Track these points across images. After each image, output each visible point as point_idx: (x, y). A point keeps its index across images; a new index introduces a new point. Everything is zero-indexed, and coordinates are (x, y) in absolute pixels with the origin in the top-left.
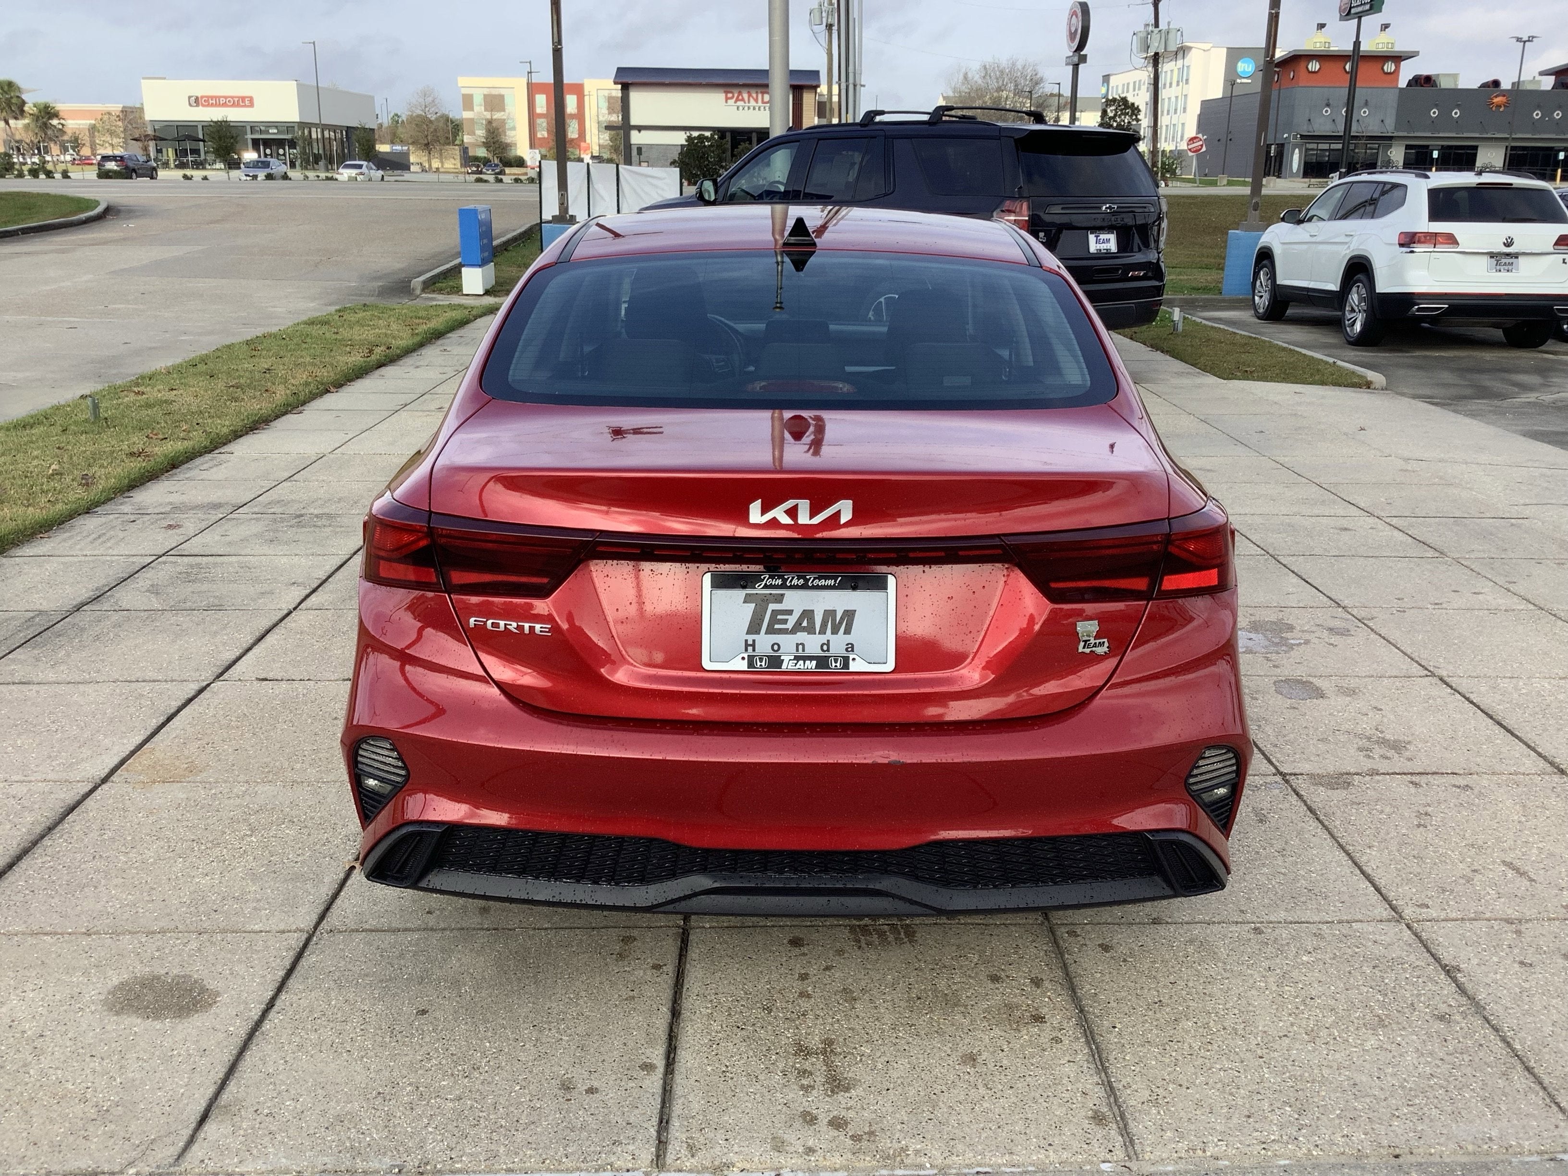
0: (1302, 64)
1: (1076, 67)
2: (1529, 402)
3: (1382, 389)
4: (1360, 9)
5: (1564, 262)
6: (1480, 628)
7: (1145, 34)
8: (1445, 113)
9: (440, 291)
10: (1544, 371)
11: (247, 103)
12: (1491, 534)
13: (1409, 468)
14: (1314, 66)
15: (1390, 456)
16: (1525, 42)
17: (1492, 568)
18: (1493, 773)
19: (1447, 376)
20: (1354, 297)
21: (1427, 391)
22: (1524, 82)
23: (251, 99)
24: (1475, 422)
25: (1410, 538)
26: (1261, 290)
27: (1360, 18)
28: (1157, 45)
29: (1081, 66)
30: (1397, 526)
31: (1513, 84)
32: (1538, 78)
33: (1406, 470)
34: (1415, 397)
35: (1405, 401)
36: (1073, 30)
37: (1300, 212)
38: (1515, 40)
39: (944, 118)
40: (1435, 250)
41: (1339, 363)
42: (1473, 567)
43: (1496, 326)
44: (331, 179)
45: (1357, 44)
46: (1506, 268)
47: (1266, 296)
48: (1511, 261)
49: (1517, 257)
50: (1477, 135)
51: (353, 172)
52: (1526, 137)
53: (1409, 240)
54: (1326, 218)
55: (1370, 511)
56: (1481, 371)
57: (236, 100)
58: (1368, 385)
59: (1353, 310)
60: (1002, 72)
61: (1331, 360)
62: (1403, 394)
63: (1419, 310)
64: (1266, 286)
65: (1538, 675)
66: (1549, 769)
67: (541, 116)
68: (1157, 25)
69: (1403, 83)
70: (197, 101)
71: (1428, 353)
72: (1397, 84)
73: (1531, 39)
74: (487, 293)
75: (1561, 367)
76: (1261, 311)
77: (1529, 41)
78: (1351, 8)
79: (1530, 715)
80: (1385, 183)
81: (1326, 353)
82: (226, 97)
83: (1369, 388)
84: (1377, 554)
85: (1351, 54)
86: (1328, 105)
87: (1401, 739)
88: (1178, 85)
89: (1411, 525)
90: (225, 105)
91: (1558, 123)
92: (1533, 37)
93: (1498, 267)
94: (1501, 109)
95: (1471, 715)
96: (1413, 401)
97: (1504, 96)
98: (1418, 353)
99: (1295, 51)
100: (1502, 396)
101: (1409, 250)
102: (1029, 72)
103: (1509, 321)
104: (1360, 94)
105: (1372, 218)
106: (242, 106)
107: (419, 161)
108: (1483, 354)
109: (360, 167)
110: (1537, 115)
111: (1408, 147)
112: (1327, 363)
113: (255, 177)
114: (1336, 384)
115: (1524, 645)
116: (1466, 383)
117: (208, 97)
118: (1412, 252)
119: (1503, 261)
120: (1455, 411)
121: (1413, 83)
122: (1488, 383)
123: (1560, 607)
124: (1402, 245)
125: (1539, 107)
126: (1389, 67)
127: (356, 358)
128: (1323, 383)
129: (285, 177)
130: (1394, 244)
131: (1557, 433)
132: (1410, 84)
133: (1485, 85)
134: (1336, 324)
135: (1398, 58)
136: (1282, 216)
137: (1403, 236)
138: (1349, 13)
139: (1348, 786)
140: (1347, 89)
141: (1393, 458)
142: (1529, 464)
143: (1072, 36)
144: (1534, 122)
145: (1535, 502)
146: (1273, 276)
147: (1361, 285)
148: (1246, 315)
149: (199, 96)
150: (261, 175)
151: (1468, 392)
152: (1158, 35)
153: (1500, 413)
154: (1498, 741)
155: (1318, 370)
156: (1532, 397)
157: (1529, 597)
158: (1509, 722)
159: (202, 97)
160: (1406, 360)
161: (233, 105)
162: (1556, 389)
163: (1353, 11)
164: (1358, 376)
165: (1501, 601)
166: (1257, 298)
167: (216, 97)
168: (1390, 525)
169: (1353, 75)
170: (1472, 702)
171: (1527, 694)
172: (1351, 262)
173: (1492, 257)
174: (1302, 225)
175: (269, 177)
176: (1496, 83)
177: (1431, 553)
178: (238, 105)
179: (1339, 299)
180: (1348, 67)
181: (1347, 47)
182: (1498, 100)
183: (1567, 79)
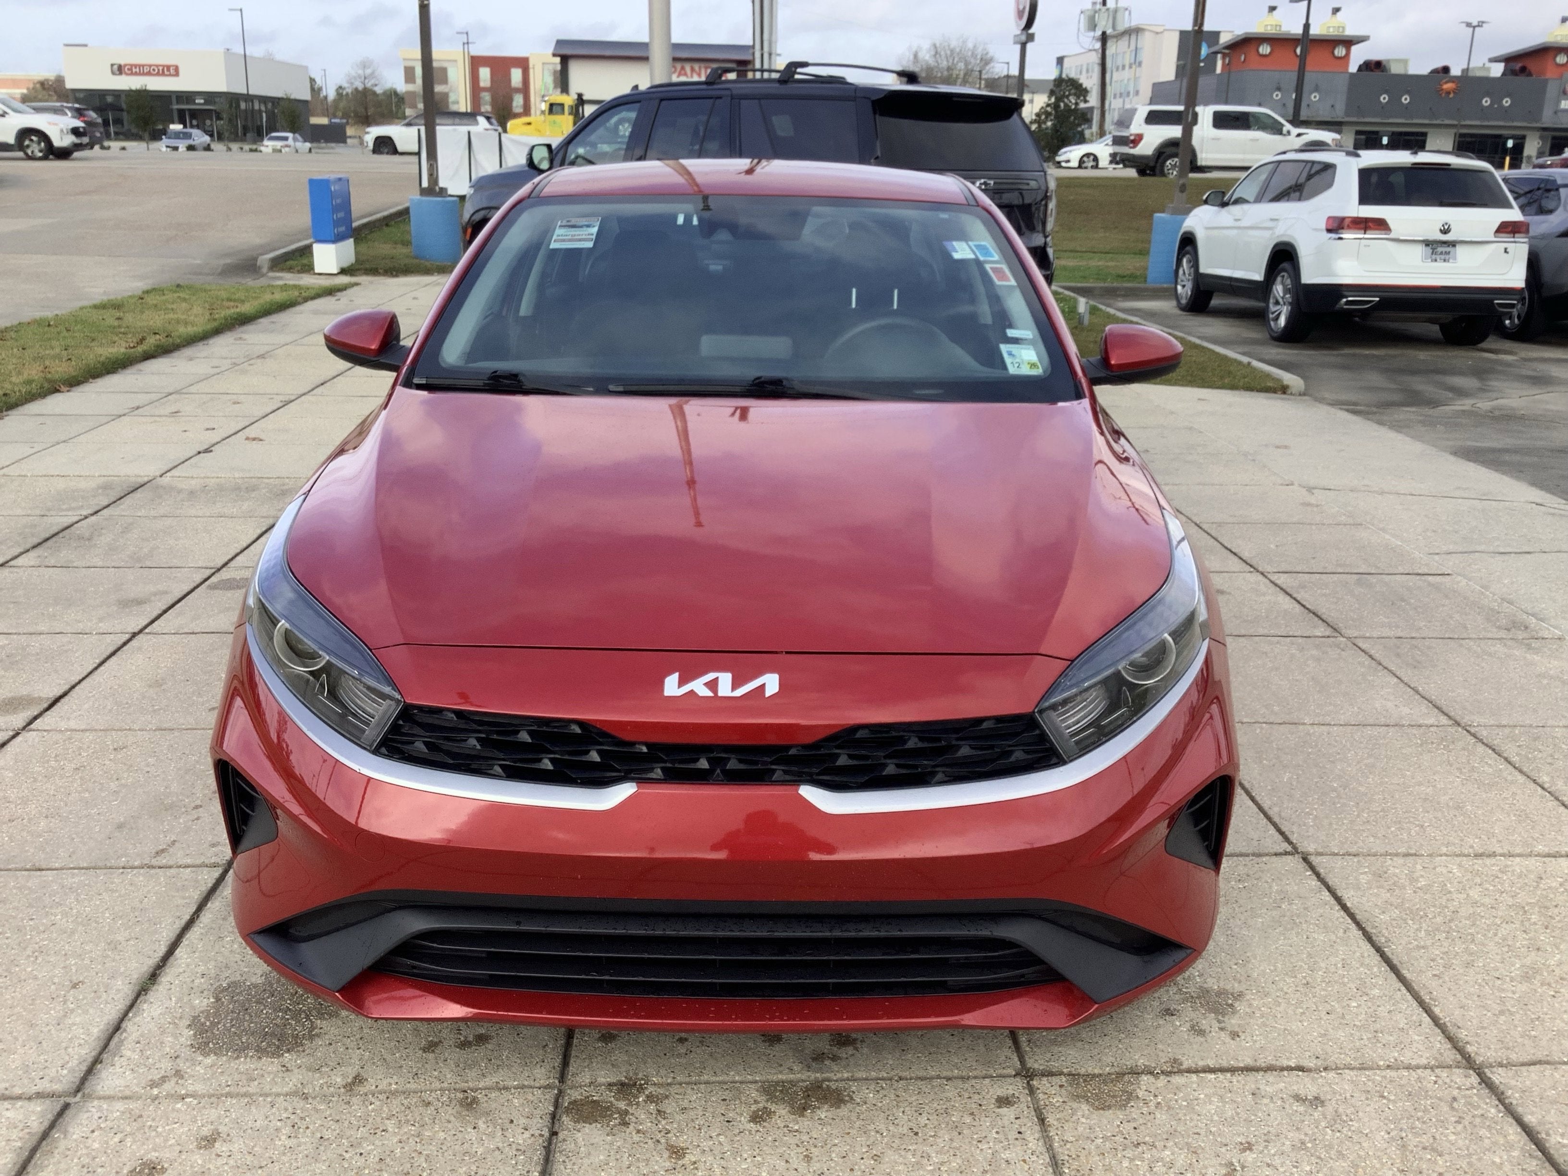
0: (1253, 47)
1: (1023, 46)
2: (1463, 411)
3: (1300, 395)
5: (1506, 251)
6: (1371, 760)
7: (1092, 13)
8: (1395, 100)
9: (290, 269)
10: (1481, 373)
11: (172, 71)
12: (1403, 600)
13: (1313, 501)
14: (1265, 49)
15: (1292, 484)
16: (1474, 27)
17: (1398, 655)
18: (1362, 1068)
19: (1375, 378)
20: (1278, 289)
21: (1351, 397)
22: (1474, 68)
23: (177, 69)
24: (1400, 437)
25: (1297, 606)
26: (1183, 278)
28: (1104, 23)
29: (1029, 46)
30: (1284, 586)
31: (1463, 71)
32: (1488, 65)
33: (1309, 504)
34: (1335, 404)
35: (1323, 410)
36: (1021, 7)
37: (1224, 194)
38: (1464, 25)
39: (797, 77)
40: (1366, 236)
41: (1256, 364)
42: (1372, 652)
43: (1432, 321)
44: (256, 150)
45: (1307, 26)
46: (1443, 257)
47: (1189, 286)
48: (1448, 249)
49: (1454, 246)
50: (1426, 122)
51: (278, 144)
52: (1475, 125)
53: (1337, 226)
54: (1252, 200)
55: (1254, 563)
56: (1414, 372)
57: (161, 68)
58: (1284, 389)
59: (1277, 303)
60: (952, 51)
61: (1245, 359)
62: (1321, 400)
63: (1349, 303)
64: (1189, 275)
65: (1444, 850)
66: (1451, 1056)
67: (485, 89)
69: (1353, 68)
70: (119, 70)
71: (1358, 351)
72: (1347, 69)
73: (1480, 24)
74: (343, 271)
75: (1500, 368)
76: (1184, 301)
77: (1479, 26)
79: (1428, 933)
80: (1313, 163)
81: (1240, 350)
82: (150, 66)
83: (1284, 393)
84: (1251, 632)
85: (1300, 37)
86: (1279, 89)
87: (1228, 987)
88: (1130, 67)
89: (1302, 586)
90: (149, 74)
91: (1506, 110)
92: (1483, 22)
93: (1434, 257)
94: (1451, 95)
95: (1341, 933)
96: (1332, 410)
97: (1453, 82)
98: (1347, 351)
99: (1246, 33)
100: (1433, 403)
101: (1337, 236)
102: (979, 51)
103: (1446, 317)
104: (1310, 77)
105: (1300, 200)
106: (167, 75)
107: (358, 135)
108: (1417, 352)
109: (286, 139)
110: (1486, 102)
111: (1358, 133)
112: (1240, 363)
113: (176, 149)
114: (1249, 388)
115: (1429, 790)
116: (1395, 387)
117: (132, 65)
118: (1341, 238)
119: (1440, 249)
120: (1380, 423)
121: (1364, 68)
122: (1420, 387)
123: (1482, 721)
124: (1329, 231)
125: (1488, 94)
126: (1340, 51)
127: (119, 349)
128: (1233, 387)
129: (208, 148)
130: (1321, 230)
131: (1493, 450)
132: (1360, 69)
133: (1435, 71)
134: (1259, 316)
135: (1349, 43)
136: (1205, 197)
137: (1331, 221)
139: (1129, 1100)
140: (1296, 73)
141: (1295, 487)
142: (1457, 493)
143: (1020, 14)
144: (1483, 109)
145: (1460, 549)
146: (1195, 263)
147: (1285, 274)
148: (1166, 306)
149: (122, 63)
150: (182, 145)
151: (1396, 397)
152: (1106, 14)
153: (1430, 423)
154: (1376, 992)
155: (1230, 372)
156: (1466, 404)
157: (1442, 703)
158: (1395, 951)
159: (125, 65)
160: (1332, 359)
161: (158, 74)
162: (1494, 395)
164: (1273, 379)
165: (1406, 710)
166: (1179, 288)
167: (140, 66)
168: (1276, 585)
169: (1303, 59)
170: (1344, 908)
171: (1426, 889)
172: (1277, 248)
173: (1427, 245)
174: (1226, 208)
175: (191, 148)
176: (1446, 70)
177: (1321, 630)
178: (163, 74)
179: (1262, 289)
180: (1298, 51)
181: (1298, 30)
182: (1448, 86)
183: (1518, 66)
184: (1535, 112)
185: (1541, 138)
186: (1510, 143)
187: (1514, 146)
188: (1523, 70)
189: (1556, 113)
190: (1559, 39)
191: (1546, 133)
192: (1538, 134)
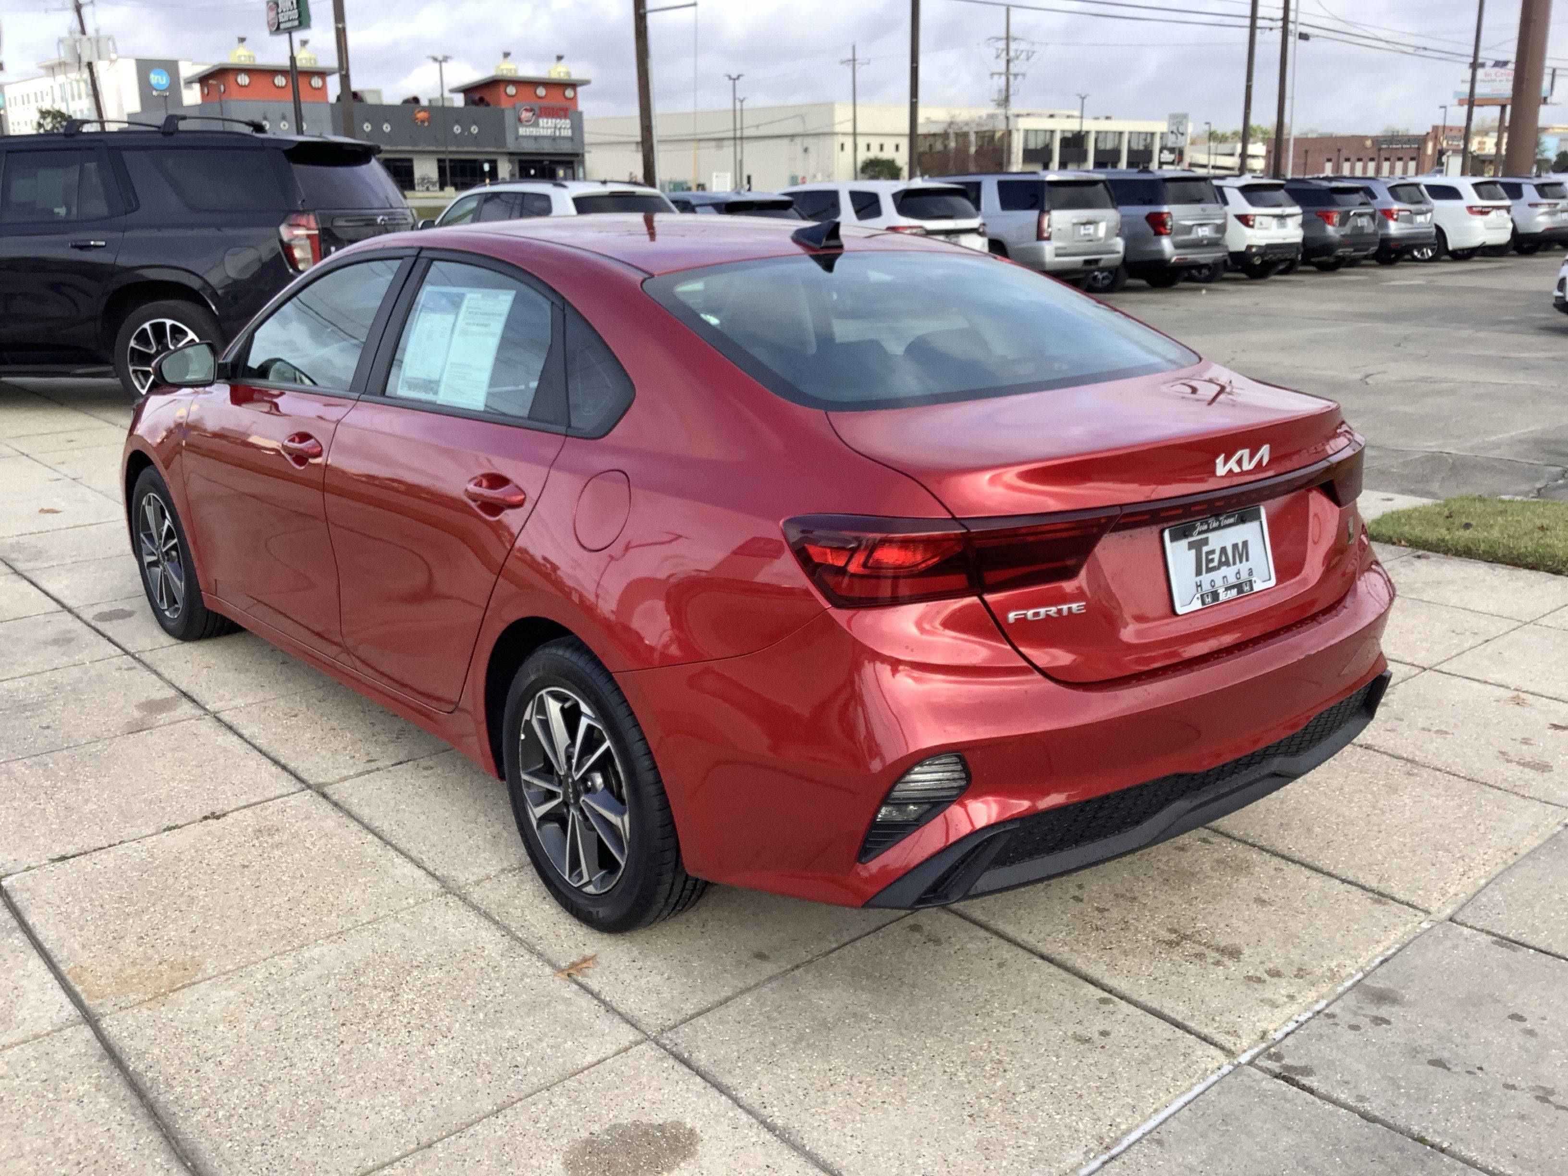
0: (231, 78)
4: (289, 25)
7: (74, 42)
8: (377, 127)
14: (244, 79)
16: (440, 61)
22: (439, 98)
27: (290, 33)
28: (87, 52)
31: (430, 101)
32: (451, 95)
38: (431, 59)
45: (293, 59)
50: (410, 149)
68: (83, 32)
69: (331, 98)
72: (326, 99)
73: (446, 59)
77: (443, 61)
78: (279, 24)
85: (287, 68)
91: (476, 137)
92: (447, 57)
94: (426, 124)
110: (457, 129)
121: (342, 98)
125: (457, 122)
126: (319, 83)
132: (339, 99)
133: (406, 102)
135: (323, 74)
138: (278, 28)
144: (456, 136)
152: (89, 43)
163: (282, 26)
169: (295, 89)
176: (416, 100)
181: (285, 62)
182: (421, 115)
183: (477, 96)
184: (500, 139)
185: (510, 161)
186: (486, 167)
187: (491, 167)
188: (482, 100)
189: (517, 139)
190: (505, 72)
191: (513, 157)
192: (506, 158)
